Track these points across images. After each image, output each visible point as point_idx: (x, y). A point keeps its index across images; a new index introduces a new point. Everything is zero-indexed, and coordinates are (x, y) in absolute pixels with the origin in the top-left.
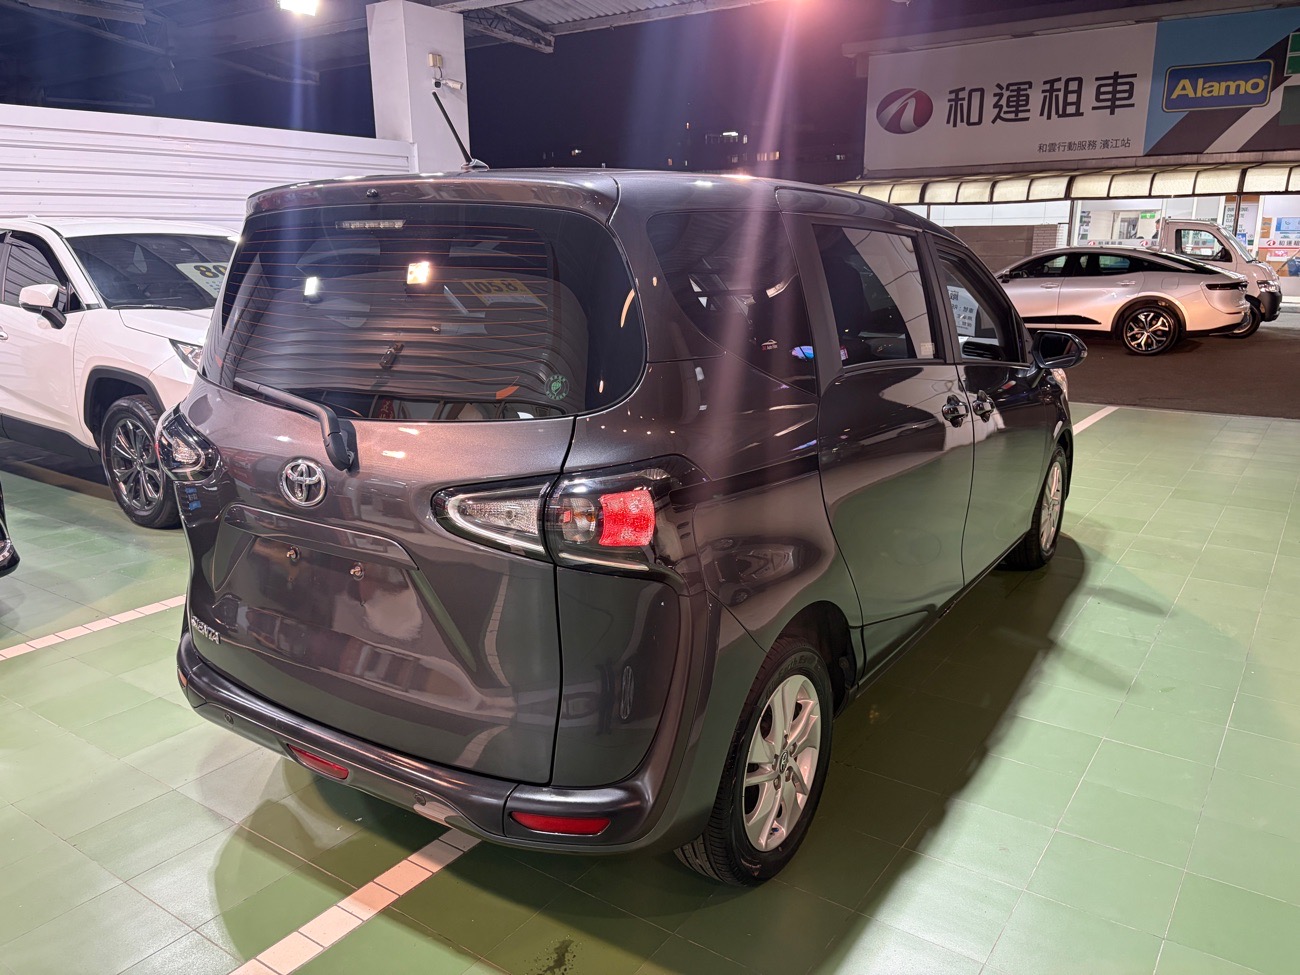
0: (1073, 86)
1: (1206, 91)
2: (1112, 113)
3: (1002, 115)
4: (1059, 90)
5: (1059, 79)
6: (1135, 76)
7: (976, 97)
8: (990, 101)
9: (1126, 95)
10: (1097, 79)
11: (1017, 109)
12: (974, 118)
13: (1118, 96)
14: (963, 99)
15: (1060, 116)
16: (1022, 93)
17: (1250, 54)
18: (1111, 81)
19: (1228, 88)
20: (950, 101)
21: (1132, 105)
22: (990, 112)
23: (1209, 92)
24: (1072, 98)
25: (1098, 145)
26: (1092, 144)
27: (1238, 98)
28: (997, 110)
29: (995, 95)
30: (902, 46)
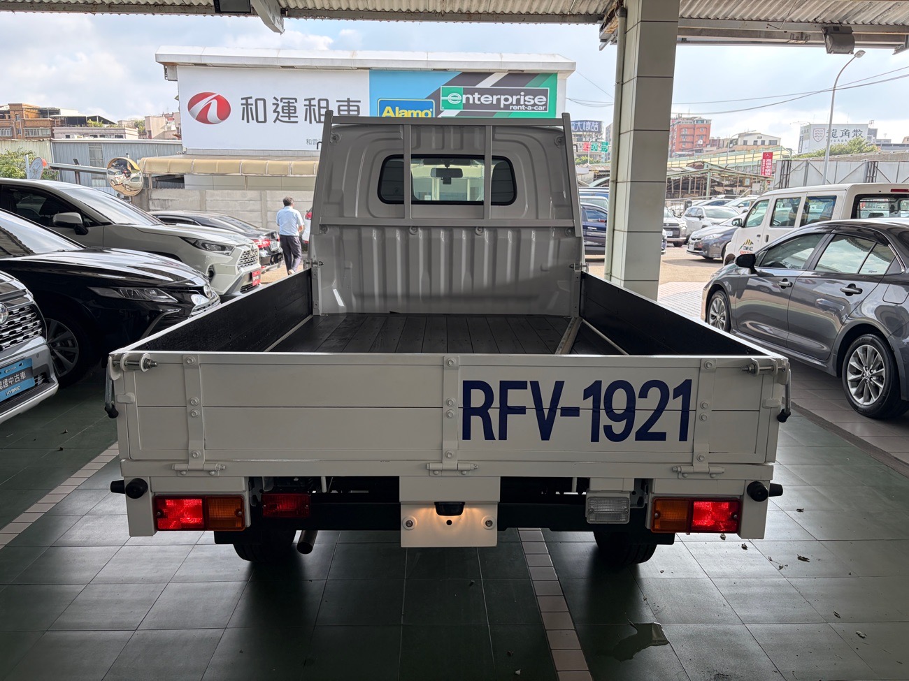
0: (323, 104)
1: (401, 114)
3: (280, 117)
4: (315, 106)
5: (314, 99)
6: (359, 101)
7: (260, 103)
8: (270, 108)
9: (356, 113)
10: (338, 101)
11: (289, 115)
12: (261, 118)
13: (351, 113)
14: (252, 105)
15: (317, 122)
16: (291, 105)
18: (346, 103)
20: (242, 104)
22: (271, 116)
24: (323, 111)
28: (276, 114)
29: (274, 104)
30: (203, 62)
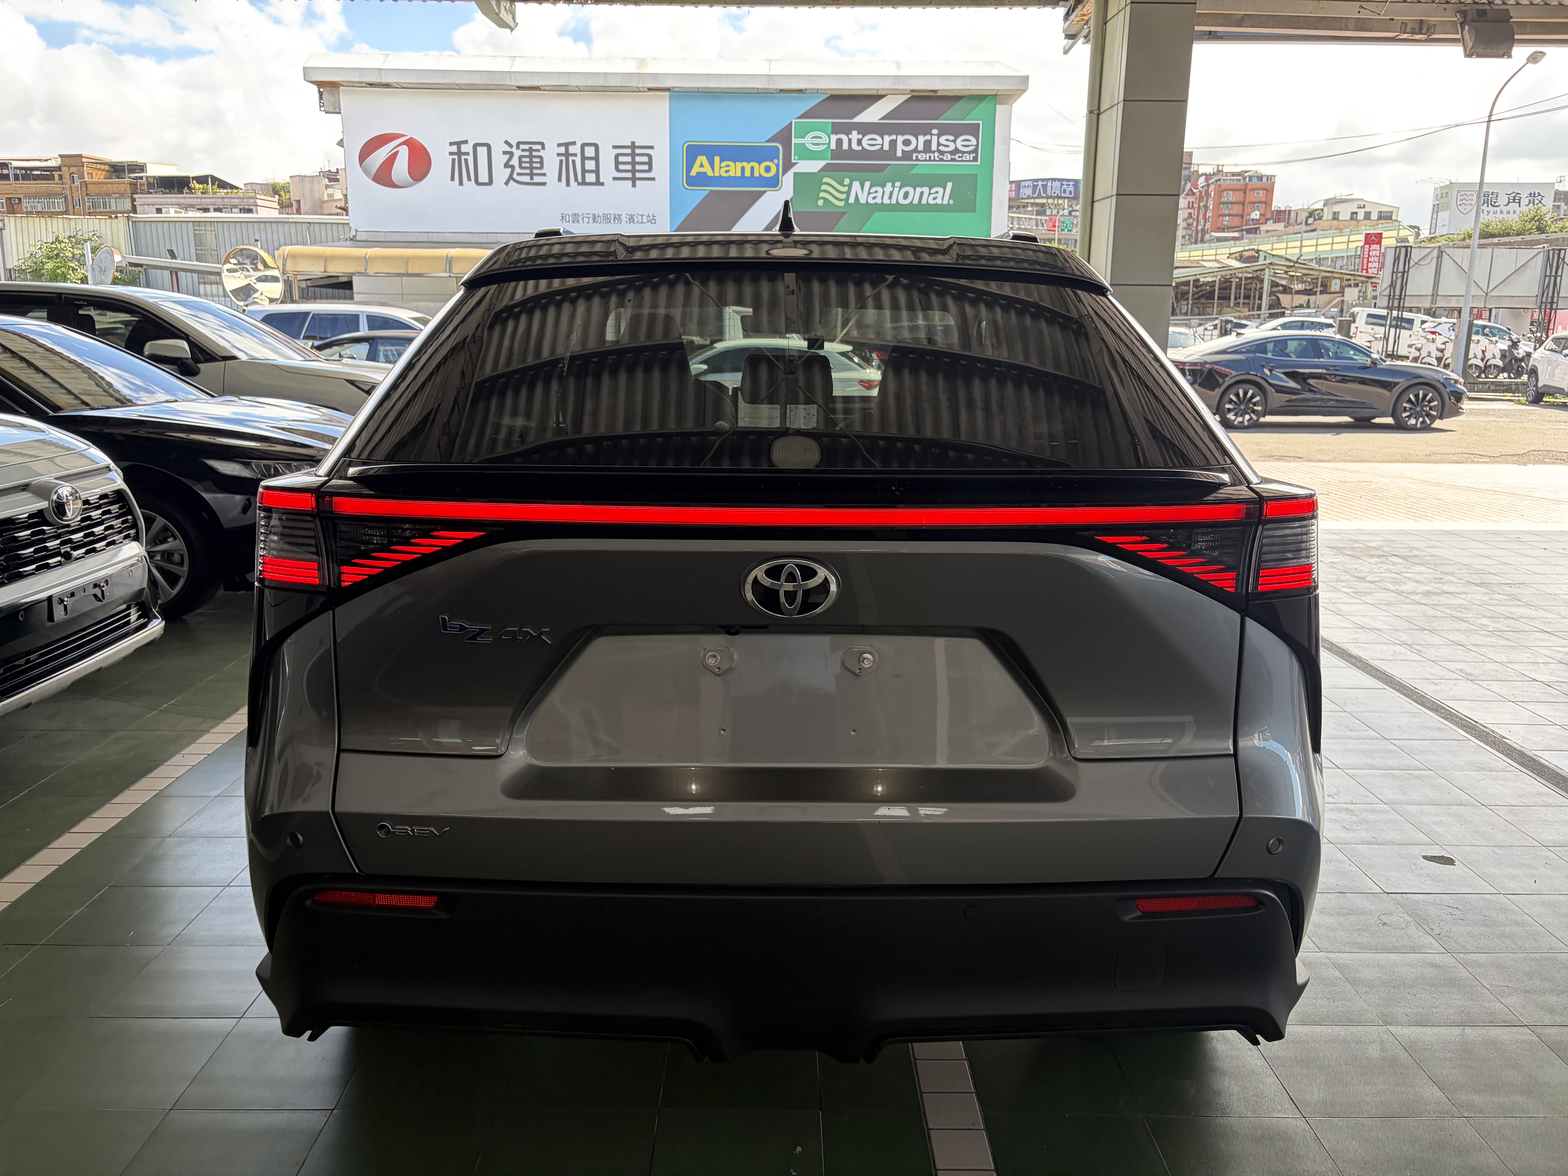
0: (590, 152)
1: (723, 170)
2: (634, 185)
3: (515, 176)
4: (575, 155)
5: (574, 143)
6: (652, 147)
7: (482, 152)
8: (499, 159)
9: (646, 167)
10: (614, 147)
11: (531, 171)
12: (483, 177)
13: (638, 167)
14: (468, 154)
15: (579, 184)
16: (534, 154)
17: (760, 137)
18: (629, 151)
19: (743, 169)
20: (451, 154)
21: (653, 179)
22: (501, 174)
23: (727, 172)
24: (590, 165)
25: (624, 219)
26: (618, 218)
27: (754, 180)
28: (509, 170)
29: (505, 153)
30: (385, 80)
